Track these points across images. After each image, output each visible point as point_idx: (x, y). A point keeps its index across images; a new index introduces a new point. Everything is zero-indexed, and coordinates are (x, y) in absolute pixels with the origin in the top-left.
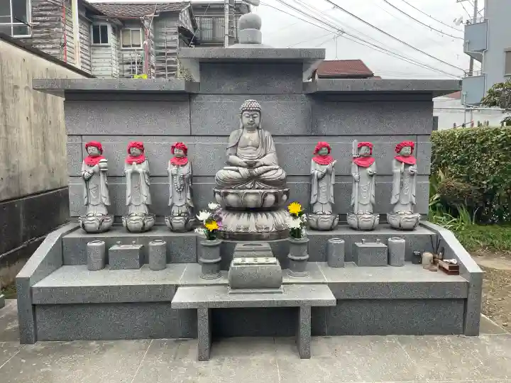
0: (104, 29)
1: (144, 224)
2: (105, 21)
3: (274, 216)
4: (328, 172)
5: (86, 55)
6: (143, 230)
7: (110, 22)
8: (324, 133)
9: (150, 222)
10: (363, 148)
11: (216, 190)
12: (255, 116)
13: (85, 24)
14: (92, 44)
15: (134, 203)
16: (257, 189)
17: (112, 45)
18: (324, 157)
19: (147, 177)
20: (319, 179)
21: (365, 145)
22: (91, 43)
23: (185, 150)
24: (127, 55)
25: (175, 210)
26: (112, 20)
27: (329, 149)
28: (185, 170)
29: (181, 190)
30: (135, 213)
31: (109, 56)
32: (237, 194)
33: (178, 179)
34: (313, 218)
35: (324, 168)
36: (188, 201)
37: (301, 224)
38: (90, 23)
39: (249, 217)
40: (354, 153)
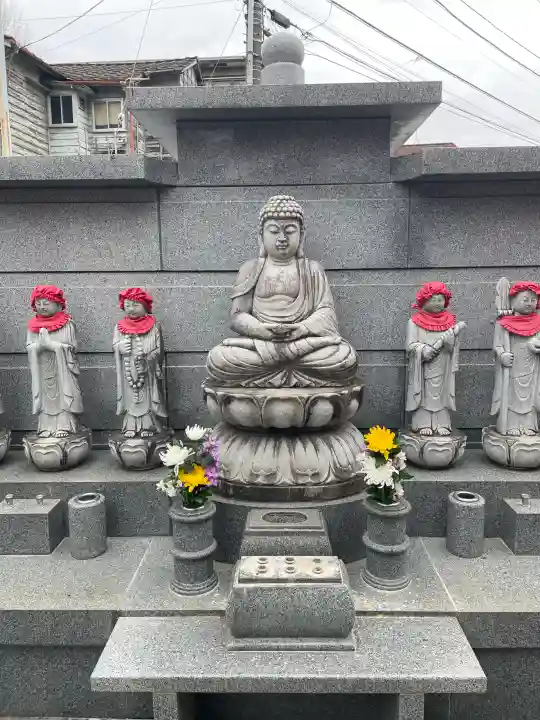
0: (68, 101)
1: (65, 455)
2: (68, 89)
3: (331, 446)
4: (445, 348)
5: (40, 141)
6: (65, 465)
7: (75, 90)
8: (432, 262)
9: (77, 450)
10: (524, 295)
11: (208, 390)
12: (291, 229)
13: (39, 94)
14: (51, 124)
15: (46, 410)
16: (295, 386)
17: (80, 125)
18: (436, 314)
19: (70, 359)
20: (425, 362)
21: (526, 288)
22: (47, 122)
23: (147, 303)
24: (102, 141)
25: (130, 424)
26: (80, 88)
27: (447, 298)
28: (148, 344)
29: (141, 384)
30: (50, 429)
31: (75, 142)
32: (250, 400)
33: (133, 362)
34: (413, 444)
35: (436, 339)
36: (155, 408)
37: (394, 476)
38: (46, 94)
39: (277, 448)
40: (501, 306)
